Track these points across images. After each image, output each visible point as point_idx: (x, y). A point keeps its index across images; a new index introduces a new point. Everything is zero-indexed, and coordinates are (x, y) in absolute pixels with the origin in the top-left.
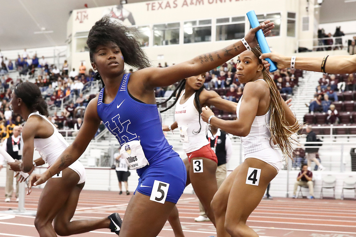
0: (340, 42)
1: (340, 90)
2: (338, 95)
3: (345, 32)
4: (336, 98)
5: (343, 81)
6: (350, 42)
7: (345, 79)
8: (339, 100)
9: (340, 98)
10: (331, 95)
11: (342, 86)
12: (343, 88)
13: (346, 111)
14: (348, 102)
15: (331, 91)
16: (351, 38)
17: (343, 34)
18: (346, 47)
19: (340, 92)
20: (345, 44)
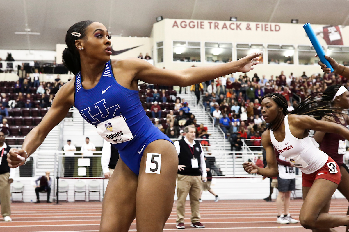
0: (10, 66)
1: (11, 107)
2: (9, 111)
3: (15, 58)
4: (7, 113)
5: (13, 99)
6: (19, 67)
7: (15, 98)
8: (10, 115)
9: (11, 114)
10: (3, 111)
11: (12, 103)
12: (13, 105)
13: (15, 125)
14: (17, 118)
15: (3, 108)
16: (20, 64)
17: (13, 60)
18: (16, 71)
19: (11, 108)
20: (15, 69)
